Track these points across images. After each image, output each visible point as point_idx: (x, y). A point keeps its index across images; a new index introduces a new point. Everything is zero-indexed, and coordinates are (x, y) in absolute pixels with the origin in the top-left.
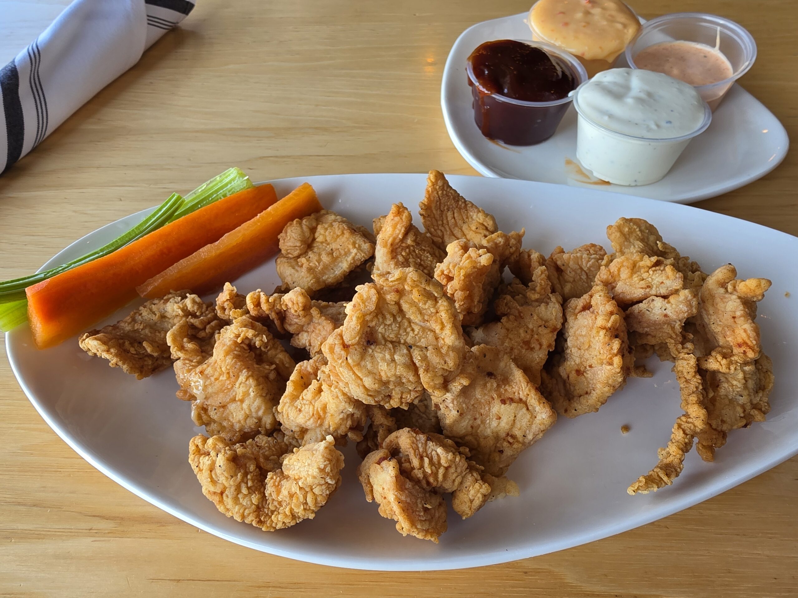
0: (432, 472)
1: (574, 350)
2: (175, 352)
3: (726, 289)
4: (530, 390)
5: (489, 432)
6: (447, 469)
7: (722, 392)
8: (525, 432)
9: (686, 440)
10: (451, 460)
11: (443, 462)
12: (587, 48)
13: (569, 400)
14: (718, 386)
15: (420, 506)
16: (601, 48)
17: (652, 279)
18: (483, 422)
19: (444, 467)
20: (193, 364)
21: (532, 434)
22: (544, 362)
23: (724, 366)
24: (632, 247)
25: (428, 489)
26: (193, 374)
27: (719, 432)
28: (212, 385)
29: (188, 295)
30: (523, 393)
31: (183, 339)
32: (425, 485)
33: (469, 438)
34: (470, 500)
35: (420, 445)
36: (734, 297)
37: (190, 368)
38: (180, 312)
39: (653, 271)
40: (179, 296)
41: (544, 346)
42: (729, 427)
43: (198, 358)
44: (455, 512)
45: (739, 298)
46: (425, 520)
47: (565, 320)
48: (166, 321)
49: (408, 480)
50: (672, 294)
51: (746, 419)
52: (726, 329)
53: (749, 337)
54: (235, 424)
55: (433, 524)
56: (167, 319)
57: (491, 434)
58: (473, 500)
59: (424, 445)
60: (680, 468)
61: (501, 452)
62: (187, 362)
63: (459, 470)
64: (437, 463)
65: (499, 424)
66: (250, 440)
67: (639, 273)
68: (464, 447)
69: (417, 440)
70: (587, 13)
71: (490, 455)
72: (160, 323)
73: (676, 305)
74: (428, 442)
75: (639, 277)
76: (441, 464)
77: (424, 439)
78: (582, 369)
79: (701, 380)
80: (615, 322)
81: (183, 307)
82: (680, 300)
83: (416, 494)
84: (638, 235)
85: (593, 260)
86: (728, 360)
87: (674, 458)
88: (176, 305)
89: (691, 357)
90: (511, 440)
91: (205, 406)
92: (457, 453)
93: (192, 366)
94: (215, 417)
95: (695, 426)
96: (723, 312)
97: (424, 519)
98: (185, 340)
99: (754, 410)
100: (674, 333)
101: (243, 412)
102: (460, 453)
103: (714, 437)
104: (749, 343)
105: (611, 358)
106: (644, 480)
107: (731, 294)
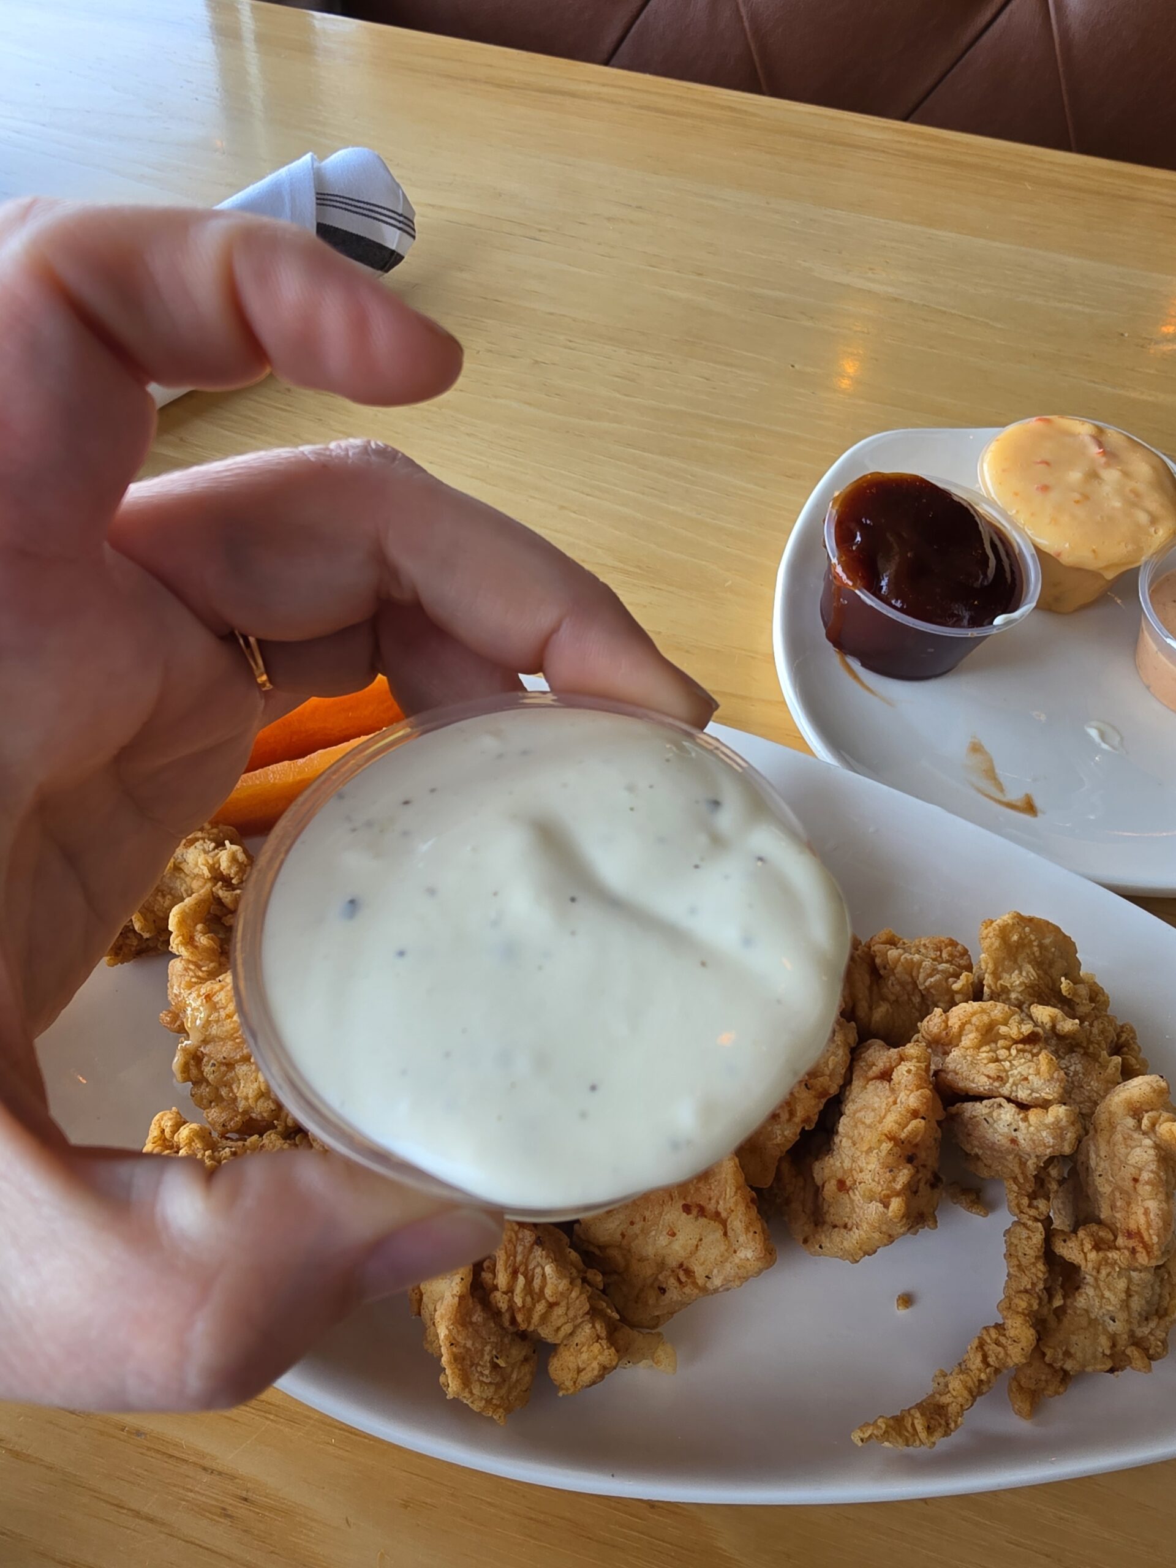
0: (524, 1306)
1: (846, 1143)
2: (177, 945)
3: (1140, 1121)
4: (736, 1203)
5: (650, 1251)
6: (551, 1306)
7: (1081, 1302)
8: (711, 1272)
9: (983, 1376)
10: (562, 1294)
11: (548, 1292)
12: (1067, 545)
13: (816, 1225)
14: (1078, 1288)
15: (487, 1358)
16: (1094, 551)
17: (1012, 1065)
18: (645, 1232)
19: (547, 1301)
20: (200, 974)
21: (722, 1277)
22: (789, 1146)
23: (1090, 1265)
24: (1016, 972)
25: (511, 1329)
26: (194, 995)
27: (1056, 1371)
28: (220, 1024)
29: (227, 842)
30: (724, 1203)
31: (196, 925)
32: (507, 1324)
33: (615, 1253)
34: (578, 1368)
35: (520, 1249)
36: (1148, 1142)
37: (194, 980)
38: (206, 873)
39: (1018, 1051)
40: (212, 840)
41: (797, 1120)
42: (1077, 1367)
43: (212, 965)
44: (550, 1378)
45: (1157, 1147)
46: (491, 1383)
47: (848, 1081)
48: (180, 878)
49: (479, 1308)
50: (1035, 1106)
51: (1113, 1360)
52: (1117, 1194)
53: (1149, 1225)
54: (239, 1099)
55: (503, 1391)
56: (182, 875)
57: (653, 1256)
58: (584, 1369)
59: (526, 1251)
60: (956, 1422)
61: (663, 1290)
62: (192, 967)
63: (571, 1314)
64: (537, 1290)
65: (670, 1243)
66: (256, 1137)
67: (993, 1045)
68: (595, 1271)
69: (517, 1238)
70: (1093, 475)
71: (642, 1290)
72: (170, 878)
73: (1036, 1128)
74: (536, 1247)
75: (991, 1054)
76: (544, 1294)
77: (529, 1239)
78: (848, 1183)
79: (1044, 1273)
80: (915, 1133)
81: (214, 864)
82: (1046, 1122)
83: (487, 1337)
84: (1034, 954)
85: (938, 977)
86: (1101, 1254)
87: (952, 1399)
88: (203, 856)
89: (1037, 1228)
90: (683, 1279)
91: (199, 1054)
92: (579, 1281)
93: (198, 977)
94: (211, 1078)
95: (1007, 1354)
96: (1121, 1161)
97: (487, 1381)
98: (199, 927)
99: (1133, 1348)
100: (1022, 1173)
101: (255, 1085)
102: (585, 1280)
103: (1043, 1377)
104: (1146, 1238)
105: (889, 1197)
106: (884, 1426)
107: (1144, 1133)
